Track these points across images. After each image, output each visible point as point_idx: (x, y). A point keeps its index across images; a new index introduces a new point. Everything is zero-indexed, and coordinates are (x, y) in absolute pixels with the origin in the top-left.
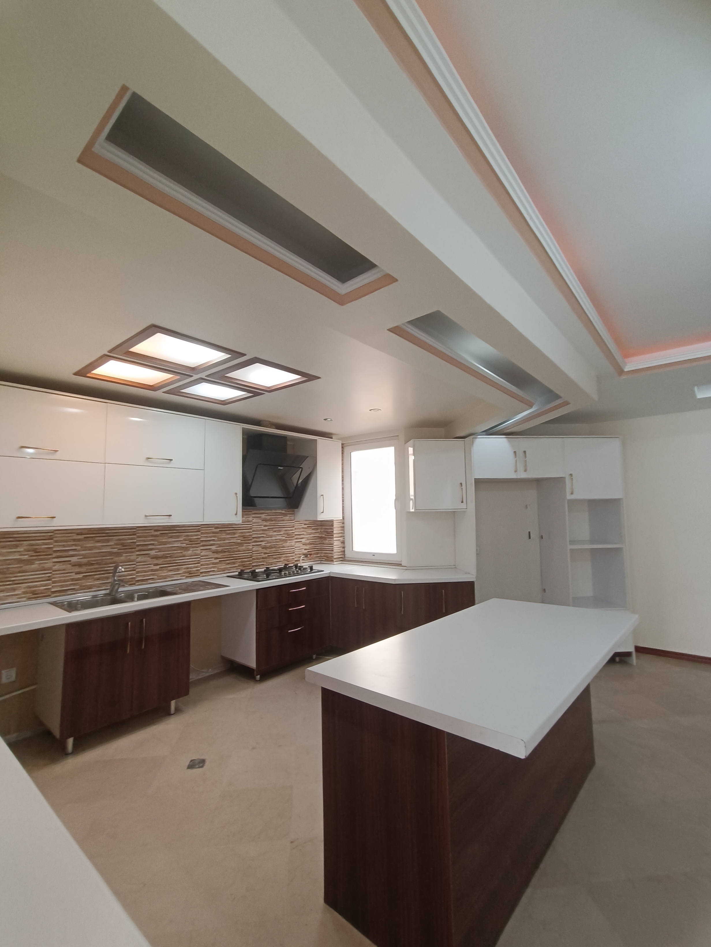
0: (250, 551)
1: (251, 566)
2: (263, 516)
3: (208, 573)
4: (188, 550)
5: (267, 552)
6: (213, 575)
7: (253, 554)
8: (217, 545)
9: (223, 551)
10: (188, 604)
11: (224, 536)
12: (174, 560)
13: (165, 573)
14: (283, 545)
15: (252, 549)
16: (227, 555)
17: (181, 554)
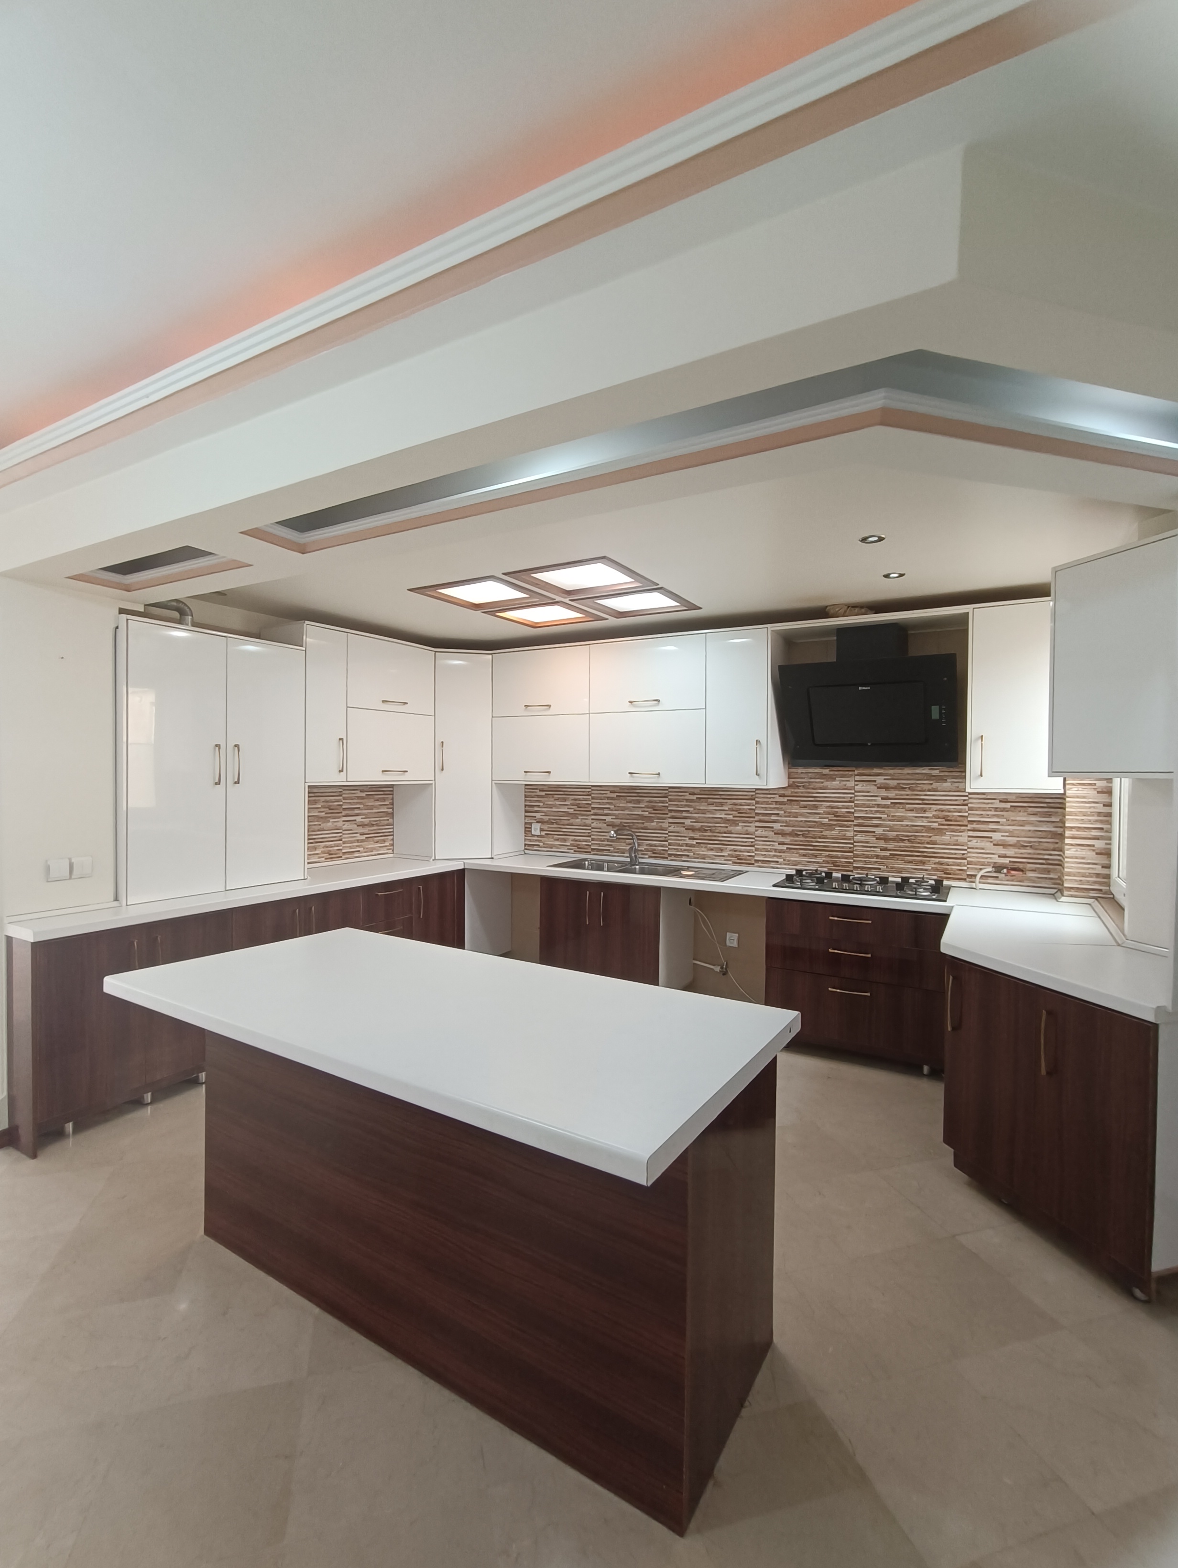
0: (850, 840)
1: (852, 867)
2: (880, 780)
3: (768, 863)
4: (737, 825)
5: (889, 846)
6: (777, 868)
7: (855, 846)
8: (783, 822)
9: (793, 834)
10: (656, 890)
11: (795, 809)
12: (715, 836)
13: (702, 851)
14: (933, 838)
15: (853, 837)
16: (801, 841)
17: (725, 830)
